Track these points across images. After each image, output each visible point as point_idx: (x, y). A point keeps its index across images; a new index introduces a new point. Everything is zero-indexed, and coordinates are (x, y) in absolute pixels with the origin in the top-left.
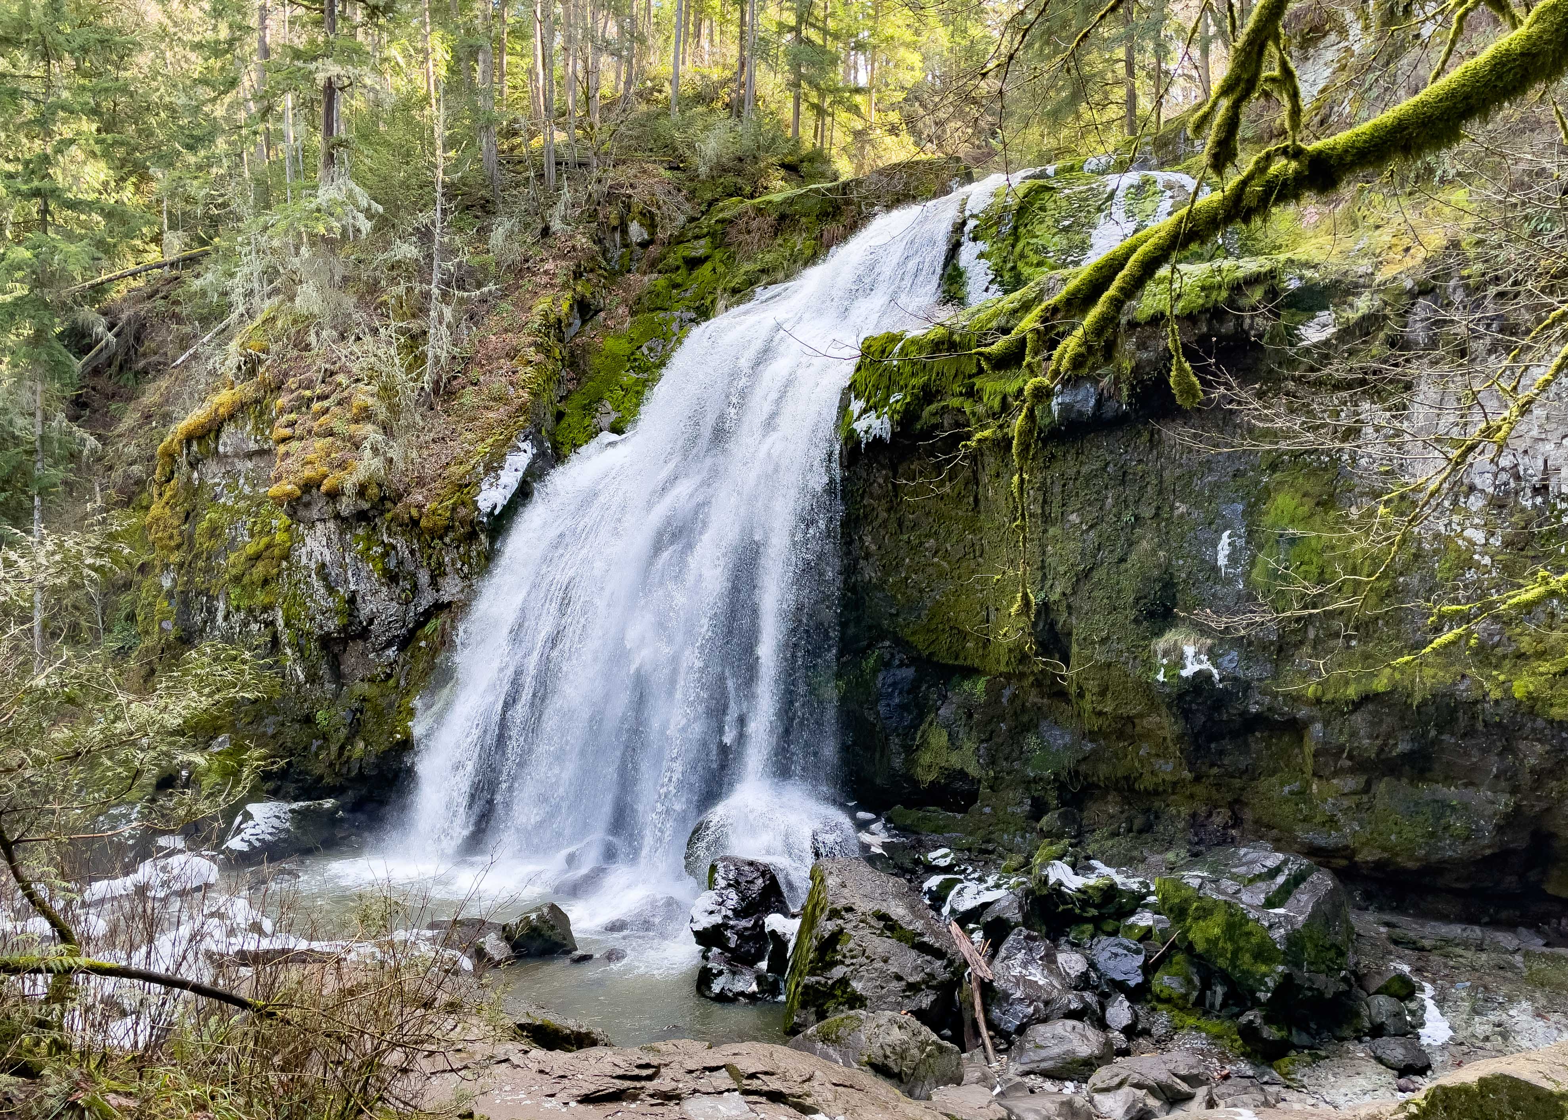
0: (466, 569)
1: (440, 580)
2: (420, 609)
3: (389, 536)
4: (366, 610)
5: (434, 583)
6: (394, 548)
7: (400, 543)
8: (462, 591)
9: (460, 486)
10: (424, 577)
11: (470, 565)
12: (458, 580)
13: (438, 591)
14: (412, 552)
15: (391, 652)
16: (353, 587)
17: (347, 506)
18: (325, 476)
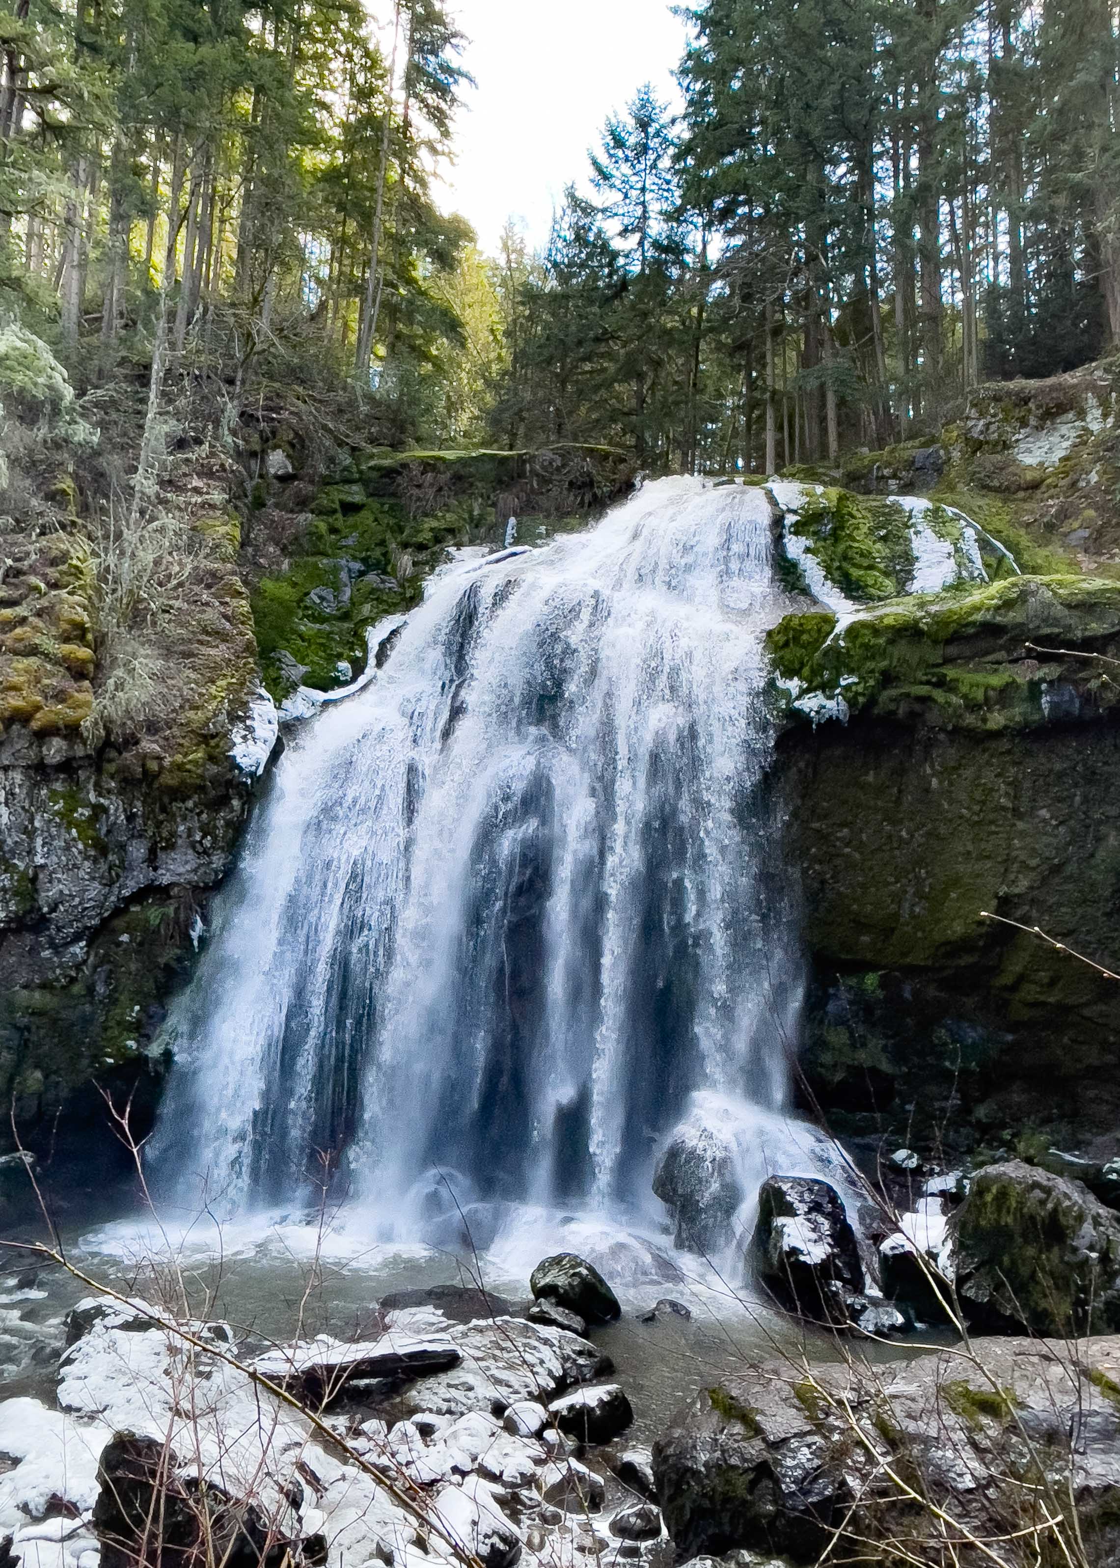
0: (208, 841)
1: (162, 855)
2: (126, 893)
3: (100, 795)
4: (49, 893)
5: (152, 860)
6: (105, 810)
7: (115, 806)
8: (195, 871)
9: (204, 736)
10: (138, 850)
11: (215, 838)
12: (191, 855)
13: (155, 869)
14: (130, 818)
15: (78, 949)
16: (39, 860)
17: (58, 751)
18: (38, 708)
